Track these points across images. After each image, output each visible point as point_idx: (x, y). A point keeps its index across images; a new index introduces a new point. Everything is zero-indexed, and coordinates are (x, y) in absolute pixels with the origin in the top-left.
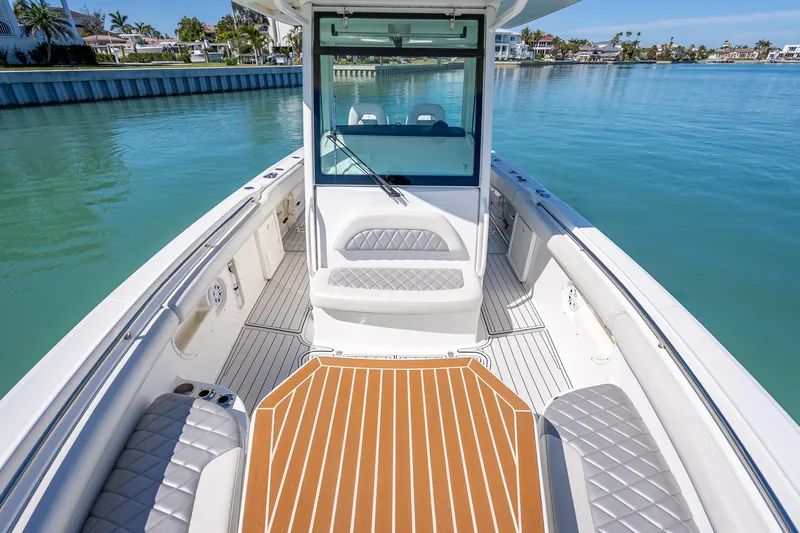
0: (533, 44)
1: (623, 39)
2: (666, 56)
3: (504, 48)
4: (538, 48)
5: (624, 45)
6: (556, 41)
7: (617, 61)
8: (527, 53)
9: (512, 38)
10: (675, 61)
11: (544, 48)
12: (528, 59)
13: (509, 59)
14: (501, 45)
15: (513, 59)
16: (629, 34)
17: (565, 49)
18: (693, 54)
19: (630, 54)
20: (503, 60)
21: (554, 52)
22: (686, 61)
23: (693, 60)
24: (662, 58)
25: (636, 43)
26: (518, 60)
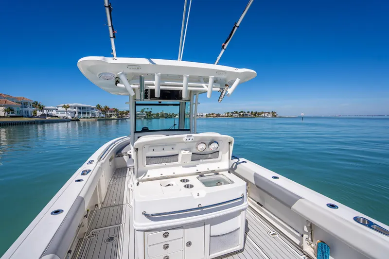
0: (105, 112)
1: (146, 110)
2: (162, 116)
3: (88, 113)
4: (108, 113)
5: (146, 112)
6: (116, 110)
7: (145, 118)
8: (102, 115)
9: (92, 109)
10: (166, 118)
11: (112, 113)
12: (103, 117)
13: (91, 118)
14: (86, 111)
15: (93, 117)
16: (148, 109)
17: (122, 113)
18: (171, 115)
19: (150, 116)
20: (87, 118)
21: (117, 115)
22: (169, 118)
23: (171, 118)
24: (161, 117)
25: (151, 112)
26: (96, 118)
